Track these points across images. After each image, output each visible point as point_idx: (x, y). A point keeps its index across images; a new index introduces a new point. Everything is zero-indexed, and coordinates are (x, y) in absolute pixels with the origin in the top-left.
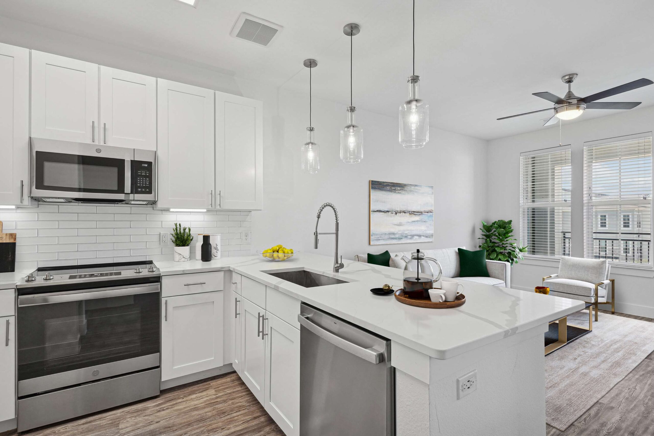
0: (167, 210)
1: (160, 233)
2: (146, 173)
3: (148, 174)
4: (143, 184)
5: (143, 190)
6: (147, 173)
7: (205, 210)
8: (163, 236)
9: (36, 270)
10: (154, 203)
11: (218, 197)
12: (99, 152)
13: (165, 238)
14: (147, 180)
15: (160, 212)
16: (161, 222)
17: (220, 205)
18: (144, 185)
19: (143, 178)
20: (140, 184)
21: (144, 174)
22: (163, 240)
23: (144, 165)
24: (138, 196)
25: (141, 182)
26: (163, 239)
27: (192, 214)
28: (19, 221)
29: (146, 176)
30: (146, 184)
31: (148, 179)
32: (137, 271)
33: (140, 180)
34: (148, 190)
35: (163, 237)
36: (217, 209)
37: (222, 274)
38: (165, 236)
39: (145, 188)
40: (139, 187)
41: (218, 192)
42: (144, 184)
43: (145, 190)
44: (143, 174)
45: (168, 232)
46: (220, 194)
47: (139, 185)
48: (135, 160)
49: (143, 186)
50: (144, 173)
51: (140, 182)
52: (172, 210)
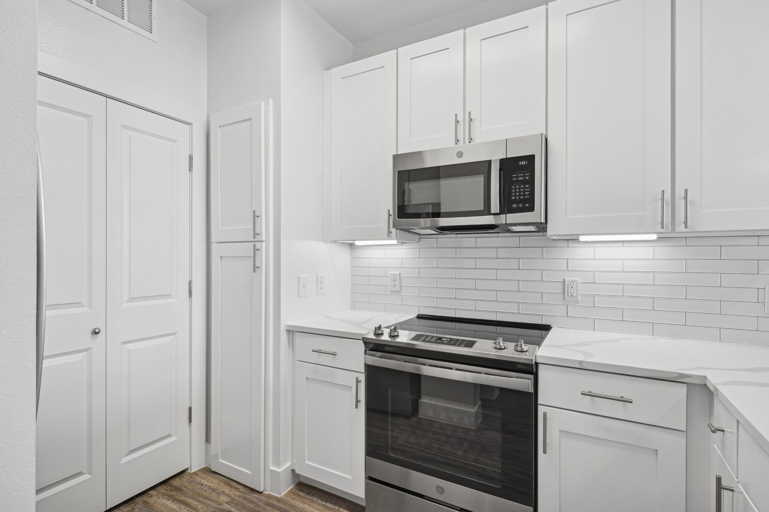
0: (573, 239)
1: (564, 280)
2: (524, 176)
3: (527, 178)
4: (520, 196)
5: (521, 205)
6: (527, 176)
7: (654, 237)
8: (569, 285)
9: (416, 317)
10: (542, 227)
11: (680, 204)
12: (460, 156)
13: (572, 289)
14: (527, 188)
15: (565, 244)
16: (565, 261)
17: (686, 223)
18: (522, 197)
19: (520, 185)
20: (515, 196)
21: (522, 178)
22: (569, 293)
23: (521, 163)
24: (512, 218)
25: (517, 192)
26: (569, 290)
27: (625, 245)
28: (404, 258)
29: (524, 182)
30: (524, 195)
31: (527, 186)
32: (496, 346)
33: (515, 189)
34: (527, 205)
35: (570, 287)
36: (677, 233)
37: (682, 390)
38: (572, 286)
39: (524, 201)
40: (515, 202)
41: (679, 192)
42: (522, 195)
43: (524, 205)
44: (520, 179)
45: (579, 279)
46: (686, 198)
47: (513, 198)
48: (507, 157)
49: (520, 198)
50: (521, 176)
51: (515, 192)
52: (582, 238)
